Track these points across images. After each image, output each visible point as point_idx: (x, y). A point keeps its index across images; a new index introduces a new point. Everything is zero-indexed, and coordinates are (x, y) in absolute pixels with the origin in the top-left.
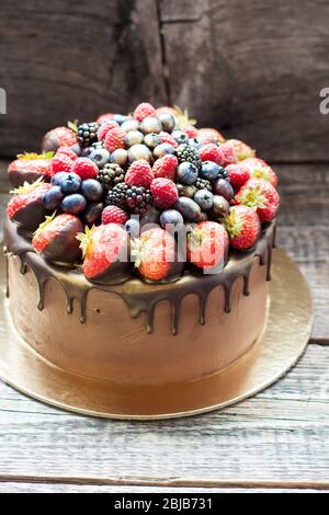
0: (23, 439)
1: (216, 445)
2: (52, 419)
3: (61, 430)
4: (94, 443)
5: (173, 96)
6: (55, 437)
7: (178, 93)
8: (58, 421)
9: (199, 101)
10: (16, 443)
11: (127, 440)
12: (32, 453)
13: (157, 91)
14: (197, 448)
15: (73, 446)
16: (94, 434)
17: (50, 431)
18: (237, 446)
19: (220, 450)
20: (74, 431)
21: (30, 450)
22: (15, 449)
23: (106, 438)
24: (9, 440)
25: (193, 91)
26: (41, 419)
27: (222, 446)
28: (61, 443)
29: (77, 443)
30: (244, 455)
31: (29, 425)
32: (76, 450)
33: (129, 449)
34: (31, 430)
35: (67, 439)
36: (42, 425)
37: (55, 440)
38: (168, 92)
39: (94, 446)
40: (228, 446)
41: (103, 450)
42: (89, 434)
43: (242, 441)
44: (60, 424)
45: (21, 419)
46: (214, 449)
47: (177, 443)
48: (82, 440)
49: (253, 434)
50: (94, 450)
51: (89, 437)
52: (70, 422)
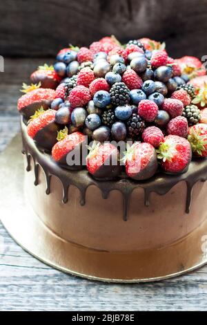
0: (22, 290)
1: (166, 296)
2: (44, 272)
3: (50, 282)
4: (74, 293)
5: (134, 12)
6: (45, 288)
7: (137, 10)
8: (48, 274)
9: (153, 16)
10: (16, 293)
11: (98, 291)
12: (28, 302)
13: (122, 9)
14: (151, 297)
15: (58, 295)
16: (75, 286)
17: (42, 283)
18: (181, 296)
19: (168, 299)
20: (59, 283)
21: (26, 299)
22: (15, 298)
23: (83, 288)
24: (11, 290)
25: (148, 10)
26: (35, 272)
27: (170, 296)
28: (50, 293)
29: (62, 293)
30: (185, 304)
31: (26, 277)
32: (60, 299)
33: (101, 298)
34: (28, 282)
35: (54, 290)
36: (35, 278)
37: (45, 291)
38: (130, 9)
39: (74, 296)
40: (174, 296)
41: (81, 299)
42: (70, 285)
43: (184, 293)
44: (49, 277)
45: (20, 273)
46: (163, 299)
47: (135, 293)
48: (65, 291)
49: (192, 285)
50: (74, 299)
51: (70, 288)
52: (56, 275)
